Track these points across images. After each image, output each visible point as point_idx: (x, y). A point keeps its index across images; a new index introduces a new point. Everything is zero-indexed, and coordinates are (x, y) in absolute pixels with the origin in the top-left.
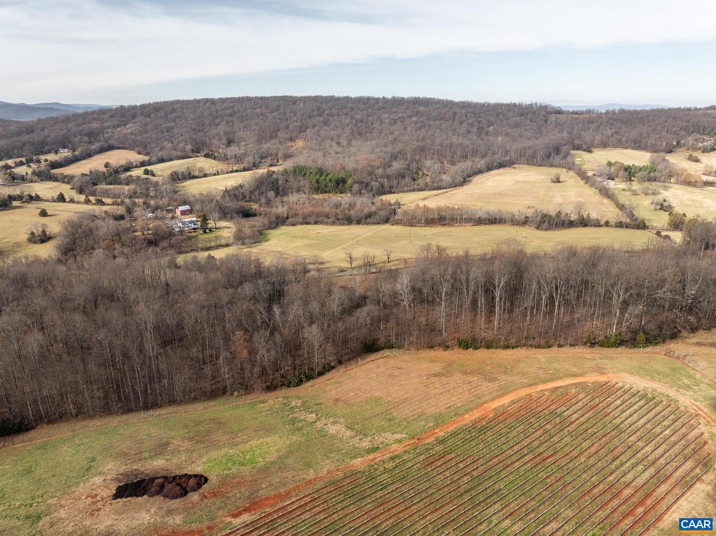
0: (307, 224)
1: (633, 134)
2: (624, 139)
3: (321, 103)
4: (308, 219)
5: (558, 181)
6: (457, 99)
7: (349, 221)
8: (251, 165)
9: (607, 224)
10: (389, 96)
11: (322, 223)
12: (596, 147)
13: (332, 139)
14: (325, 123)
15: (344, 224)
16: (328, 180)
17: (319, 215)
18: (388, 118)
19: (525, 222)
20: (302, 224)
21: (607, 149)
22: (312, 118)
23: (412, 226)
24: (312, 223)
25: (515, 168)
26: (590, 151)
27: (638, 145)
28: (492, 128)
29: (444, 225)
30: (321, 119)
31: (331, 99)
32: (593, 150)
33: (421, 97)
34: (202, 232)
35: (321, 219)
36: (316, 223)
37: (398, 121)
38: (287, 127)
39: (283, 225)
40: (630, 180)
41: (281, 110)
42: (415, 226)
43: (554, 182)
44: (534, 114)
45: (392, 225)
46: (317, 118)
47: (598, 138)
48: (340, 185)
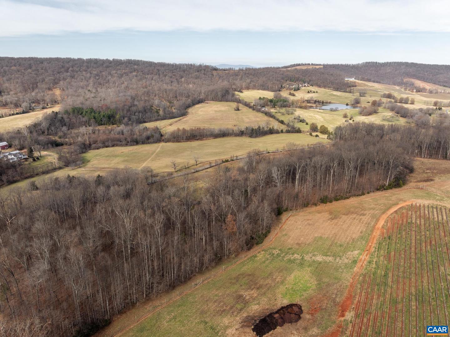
0: (107, 147)
1: (260, 82)
2: (257, 84)
3: (63, 62)
4: (107, 144)
5: (238, 110)
6: (156, 61)
7: (136, 142)
8: (28, 108)
9: (282, 132)
10: (111, 59)
11: (117, 145)
12: (244, 89)
13: (83, 88)
14: (73, 77)
15: (134, 145)
16: (102, 116)
17: (113, 140)
18: (116, 73)
19: (241, 134)
20: (103, 147)
21: (250, 90)
22: (61, 73)
23: (179, 142)
24: (111, 146)
25: (207, 103)
26: (242, 92)
27: (264, 87)
28: (183, 79)
29: (198, 140)
30: (69, 74)
31: (69, 60)
32: (243, 91)
33: (133, 59)
34: (32, 161)
35: (115, 142)
36: (113, 146)
37: (124, 75)
38: (43, 80)
39: (90, 149)
40: (275, 107)
41: (34, 68)
42: (181, 142)
43: (237, 110)
44: (204, 70)
45: (166, 142)
46: (65, 74)
47: (244, 85)
48: (111, 119)
